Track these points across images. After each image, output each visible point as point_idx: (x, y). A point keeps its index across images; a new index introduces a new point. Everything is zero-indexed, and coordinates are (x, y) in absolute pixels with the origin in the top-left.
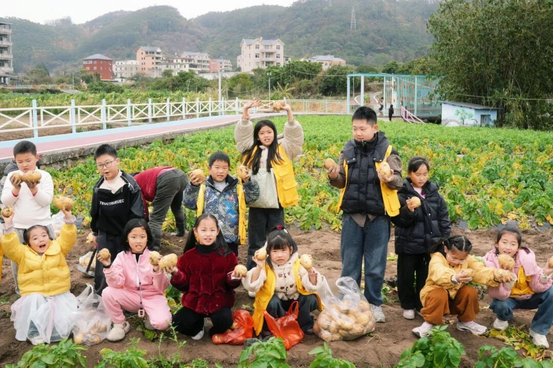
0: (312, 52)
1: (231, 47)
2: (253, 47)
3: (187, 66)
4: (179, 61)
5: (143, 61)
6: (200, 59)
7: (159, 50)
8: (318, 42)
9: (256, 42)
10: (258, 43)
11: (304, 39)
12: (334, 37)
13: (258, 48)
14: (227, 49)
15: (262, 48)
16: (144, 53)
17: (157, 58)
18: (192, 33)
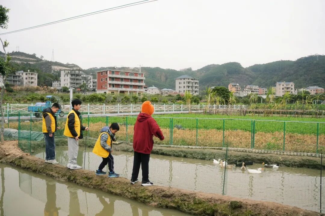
0: (307, 84)
1: (266, 81)
2: (281, 85)
3: (250, 92)
4: (247, 89)
5: (231, 89)
6: (255, 88)
7: (238, 85)
8: (311, 79)
9: (282, 83)
10: (283, 84)
11: (303, 77)
12: (319, 76)
13: (284, 86)
14: (264, 82)
15: (285, 85)
16: (232, 86)
17: (237, 88)
18: (247, 75)
